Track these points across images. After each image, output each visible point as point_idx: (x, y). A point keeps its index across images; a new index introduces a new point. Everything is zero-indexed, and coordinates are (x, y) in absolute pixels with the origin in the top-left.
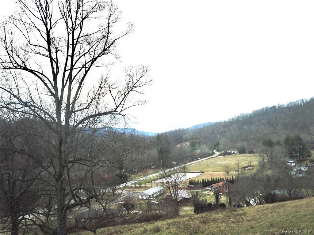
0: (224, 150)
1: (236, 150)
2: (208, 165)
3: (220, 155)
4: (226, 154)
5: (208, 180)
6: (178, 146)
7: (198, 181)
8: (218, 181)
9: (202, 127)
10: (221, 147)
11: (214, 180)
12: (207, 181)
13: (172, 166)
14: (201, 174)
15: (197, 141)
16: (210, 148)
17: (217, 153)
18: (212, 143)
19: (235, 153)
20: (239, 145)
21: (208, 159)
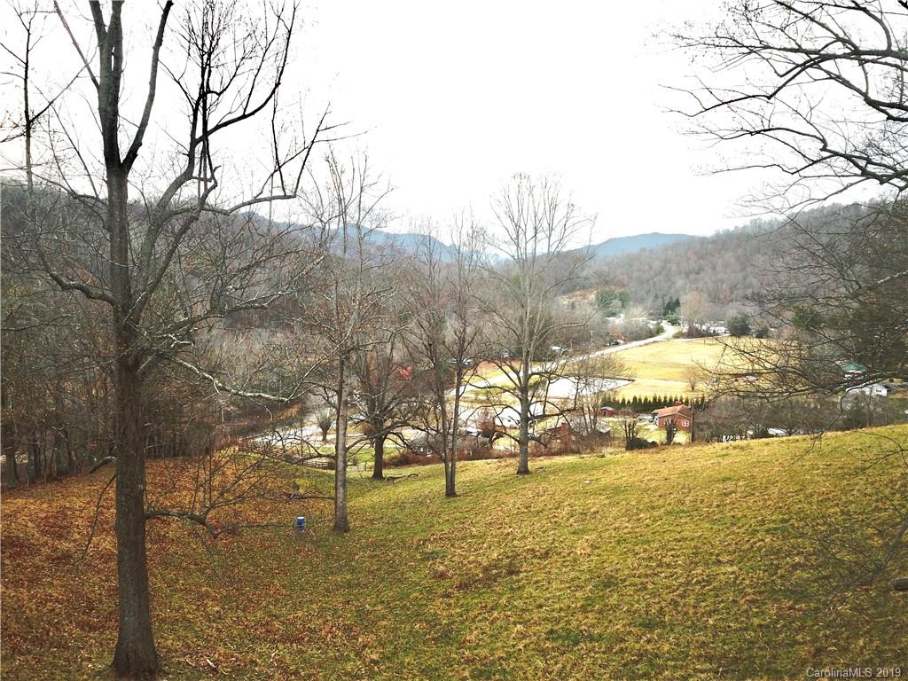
0: (690, 322)
1: (721, 325)
2: (644, 363)
3: (677, 336)
4: (694, 334)
5: (646, 399)
6: (564, 301)
7: (624, 400)
8: (671, 403)
9: (634, 249)
10: (683, 312)
11: (660, 400)
12: (643, 401)
13: (553, 357)
14: (627, 382)
15: (618, 291)
16: (651, 314)
17: (670, 330)
18: (660, 299)
19: (718, 334)
20: (732, 312)
21: (646, 344)
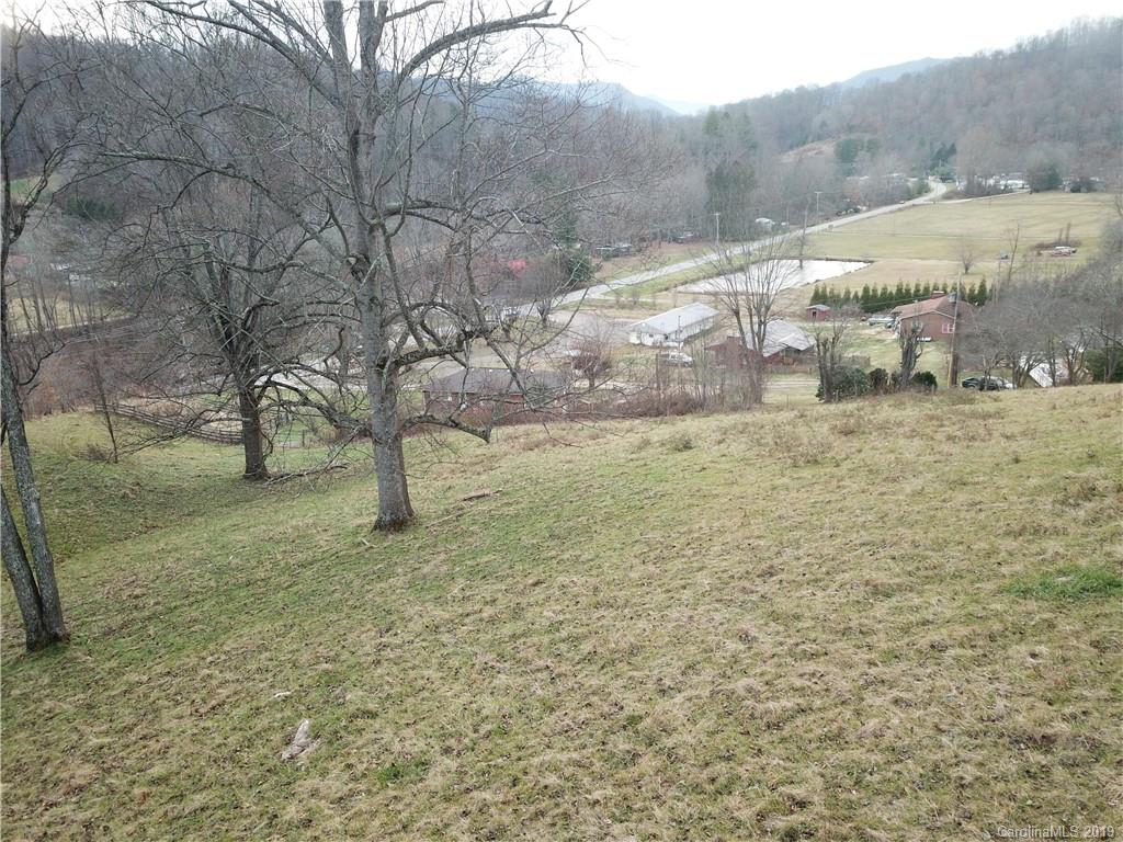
0: (970, 174)
1: (1019, 178)
2: (894, 235)
3: (947, 197)
4: (976, 191)
5: (885, 289)
6: (789, 158)
7: (848, 292)
8: (923, 295)
9: (893, 78)
10: (958, 164)
11: (908, 291)
12: (879, 292)
13: (755, 233)
14: (862, 265)
15: (867, 137)
16: (913, 169)
17: (939, 188)
18: (927, 147)
19: (1011, 191)
20: (1037, 156)
21: (900, 210)
